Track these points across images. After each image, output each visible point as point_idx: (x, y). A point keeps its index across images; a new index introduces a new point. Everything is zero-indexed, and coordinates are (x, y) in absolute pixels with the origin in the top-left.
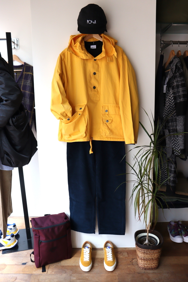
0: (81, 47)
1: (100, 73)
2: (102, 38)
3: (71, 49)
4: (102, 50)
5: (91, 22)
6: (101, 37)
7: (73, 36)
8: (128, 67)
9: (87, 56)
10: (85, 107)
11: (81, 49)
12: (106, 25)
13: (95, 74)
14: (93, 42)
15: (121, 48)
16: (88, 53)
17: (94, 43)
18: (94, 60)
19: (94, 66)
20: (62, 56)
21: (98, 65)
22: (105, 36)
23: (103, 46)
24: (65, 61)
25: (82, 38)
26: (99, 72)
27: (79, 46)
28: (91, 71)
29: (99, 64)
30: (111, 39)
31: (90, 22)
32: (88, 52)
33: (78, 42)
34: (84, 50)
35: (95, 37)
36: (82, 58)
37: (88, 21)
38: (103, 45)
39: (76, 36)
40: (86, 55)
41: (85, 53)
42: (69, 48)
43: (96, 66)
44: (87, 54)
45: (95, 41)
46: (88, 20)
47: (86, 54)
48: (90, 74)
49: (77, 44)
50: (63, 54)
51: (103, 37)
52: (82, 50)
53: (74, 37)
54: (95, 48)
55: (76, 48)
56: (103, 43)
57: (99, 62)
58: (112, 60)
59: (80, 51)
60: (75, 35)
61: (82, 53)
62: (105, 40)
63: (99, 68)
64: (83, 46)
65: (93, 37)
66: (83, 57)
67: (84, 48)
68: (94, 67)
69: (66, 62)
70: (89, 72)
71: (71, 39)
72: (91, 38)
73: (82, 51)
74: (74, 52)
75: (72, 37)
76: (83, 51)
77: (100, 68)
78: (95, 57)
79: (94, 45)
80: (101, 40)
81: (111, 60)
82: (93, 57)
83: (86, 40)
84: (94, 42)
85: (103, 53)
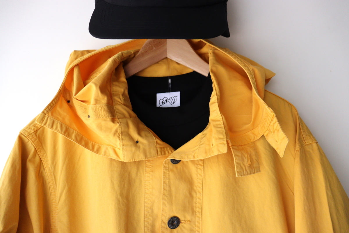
0: (105, 108)
1: (197, 219)
2: (207, 61)
3: (63, 111)
4: (211, 118)
6: (204, 58)
7: (83, 53)
8: (330, 194)
9: (134, 149)
11: (104, 113)
13: (174, 222)
14: (165, 79)
15: (290, 104)
16: (139, 134)
17: (170, 81)
18: (170, 161)
19: (170, 187)
20: (26, 140)
21: (190, 183)
22: (221, 52)
23: (214, 99)
24: (44, 162)
25: (115, 61)
26: (193, 212)
27: (97, 101)
28: (156, 211)
29: (194, 176)
30: (251, 67)
32: (142, 126)
33: (93, 80)
34: (125, 117)
35: (175, 59)
38: (214, 93)
39: (93, 53)
40: (130, 143)
41: (125, 134)
42: (52, 107)
43: (183, 188)
44: (136, 136)
45: (175, 73)
47: (131, 138)
48: (153, 226)
49: (89, 89)
50: (36, 132)
51: (211, 58)
52: (109, 119)
53: (86, 56)
54: (178, 104)
55: (85, 110)
56: (215, 85)
58: (255, 165)
59: (103, 123)
60: (88, 51)
61: (111, 136)
62: (222, 70)
63: (194, 194)
64: (116, 98)
65: (166, 58)
67: (122, 108)
68: (170, 195)
69: (45, 165)
70: (145, 217)
71: (71, 66)
72: (157, 63)
73: (112, 124)
75: (76, 59)
76: (116, 126)
77: (198, 195)
78: (176, 147)
79: (173, 90)
80: (203, 70)
82: (168, 148)
84: (172, 78)
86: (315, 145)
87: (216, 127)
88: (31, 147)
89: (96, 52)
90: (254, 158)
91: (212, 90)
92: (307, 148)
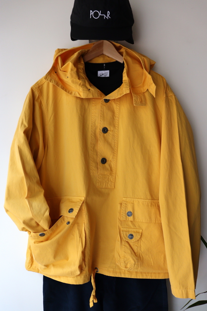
0: (76, 73)
1: (116, 130)
2: (122, 56)
3: (54, 75)
4: (123, 79)
5: (100, 14)
6: (121, 54)
7: (62, 50)
8: (179, 118)
9: (88, 92)
10: (81, 206)
11: (75, 75)
12: (133, 27)
13: (105, 130)
14: (103, 64)
15: (162, 77)
16: (90, 86)
17: (104, 65)
18: (104, 100)
19: (103, 113)
20: (34, 91)
21: (113, 112)
22: (129, 50)
23: (125, 71)
24: (42, 102)
25: (79, 53)
26: (114, 126)
27: (72, 70)
28: (97, 124)
29: (115, 109)
30: (143, 57)
31: (96, 14)
32: (91, 84)
33: (70, 61)
34: (83, 78)
35: (107, 55)
36: (79, 96)
37: (92, 13)
38: (125, 69)
39: (67, 50)
40: (86, 89)
41: (84, 85)
42: (50, 73)
43: (109, 114)
44: (89, 87)
45: (107, 62)
46: (91, 11)
47: (87, 88)
48: (95, 131)
49: (68, 65)
50: (39, 87)
51: (124, 54)
52: (77, 78)
53: (64, 51)
54: (108, 75)
55: (65, 75)
56: (125, 65)
57: (115, 106)
58: (143, 102)
59: (75, 80)
60: (65, 49)
61: (78, 86)
62: (129, 59)
63: (115, 118)
64: (80, 70)
65: (103, 54)
66: (80, 93)
67: (82, 75)
68: (104, 116)
69: (43, 104)
70: (92, 126)
71: (57, 56)
72: (98, 56)
73: (78, 80)
74: (60, 82)
75: (59, 52)
76: (80, 82)
77: (117, 118)
78: (106, 94)
79: (106, 69)
81: (141, 102)
82: (103, 95)
83: (88, 58)
84: (106, 64)
85: (125, 86)
86: (173, 96)
87: (125, 83)
88: (37, 94)
89: (69, 49)
90: (143, 99)
91: (124, 67)
92: (170, 98)
